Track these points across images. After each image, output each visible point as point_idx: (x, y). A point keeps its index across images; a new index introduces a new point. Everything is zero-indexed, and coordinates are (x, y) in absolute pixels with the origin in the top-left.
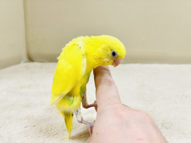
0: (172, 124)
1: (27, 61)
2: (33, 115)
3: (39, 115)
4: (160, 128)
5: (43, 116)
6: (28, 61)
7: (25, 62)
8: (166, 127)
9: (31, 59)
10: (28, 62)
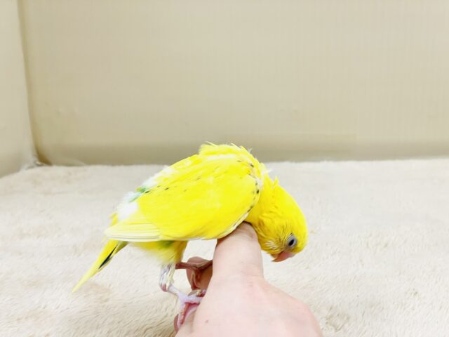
0: (348, 319)
1: (35, 162)
2: (44, 308)
3: (58, 307)
4: (323, 329)
5: (68, 309)
6: (39, 163)
7: (31, 167)
8: (334, 326)
9: (44, 159)
10: (38, 165)
